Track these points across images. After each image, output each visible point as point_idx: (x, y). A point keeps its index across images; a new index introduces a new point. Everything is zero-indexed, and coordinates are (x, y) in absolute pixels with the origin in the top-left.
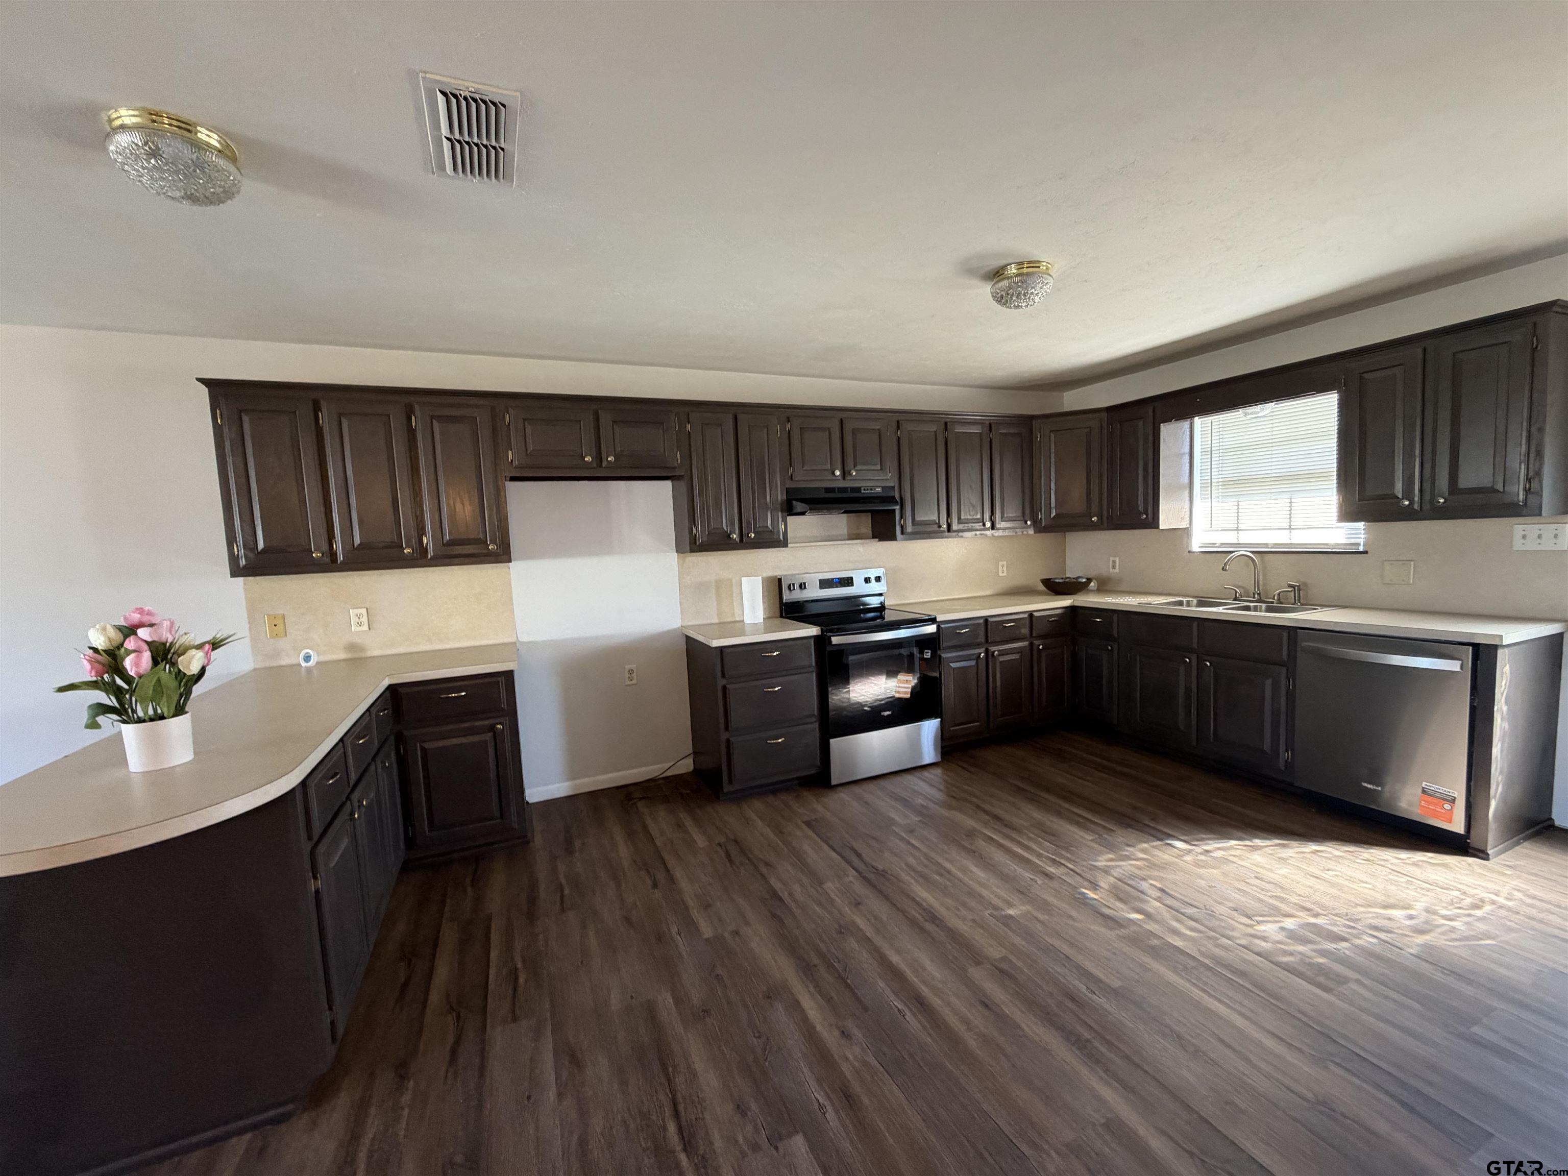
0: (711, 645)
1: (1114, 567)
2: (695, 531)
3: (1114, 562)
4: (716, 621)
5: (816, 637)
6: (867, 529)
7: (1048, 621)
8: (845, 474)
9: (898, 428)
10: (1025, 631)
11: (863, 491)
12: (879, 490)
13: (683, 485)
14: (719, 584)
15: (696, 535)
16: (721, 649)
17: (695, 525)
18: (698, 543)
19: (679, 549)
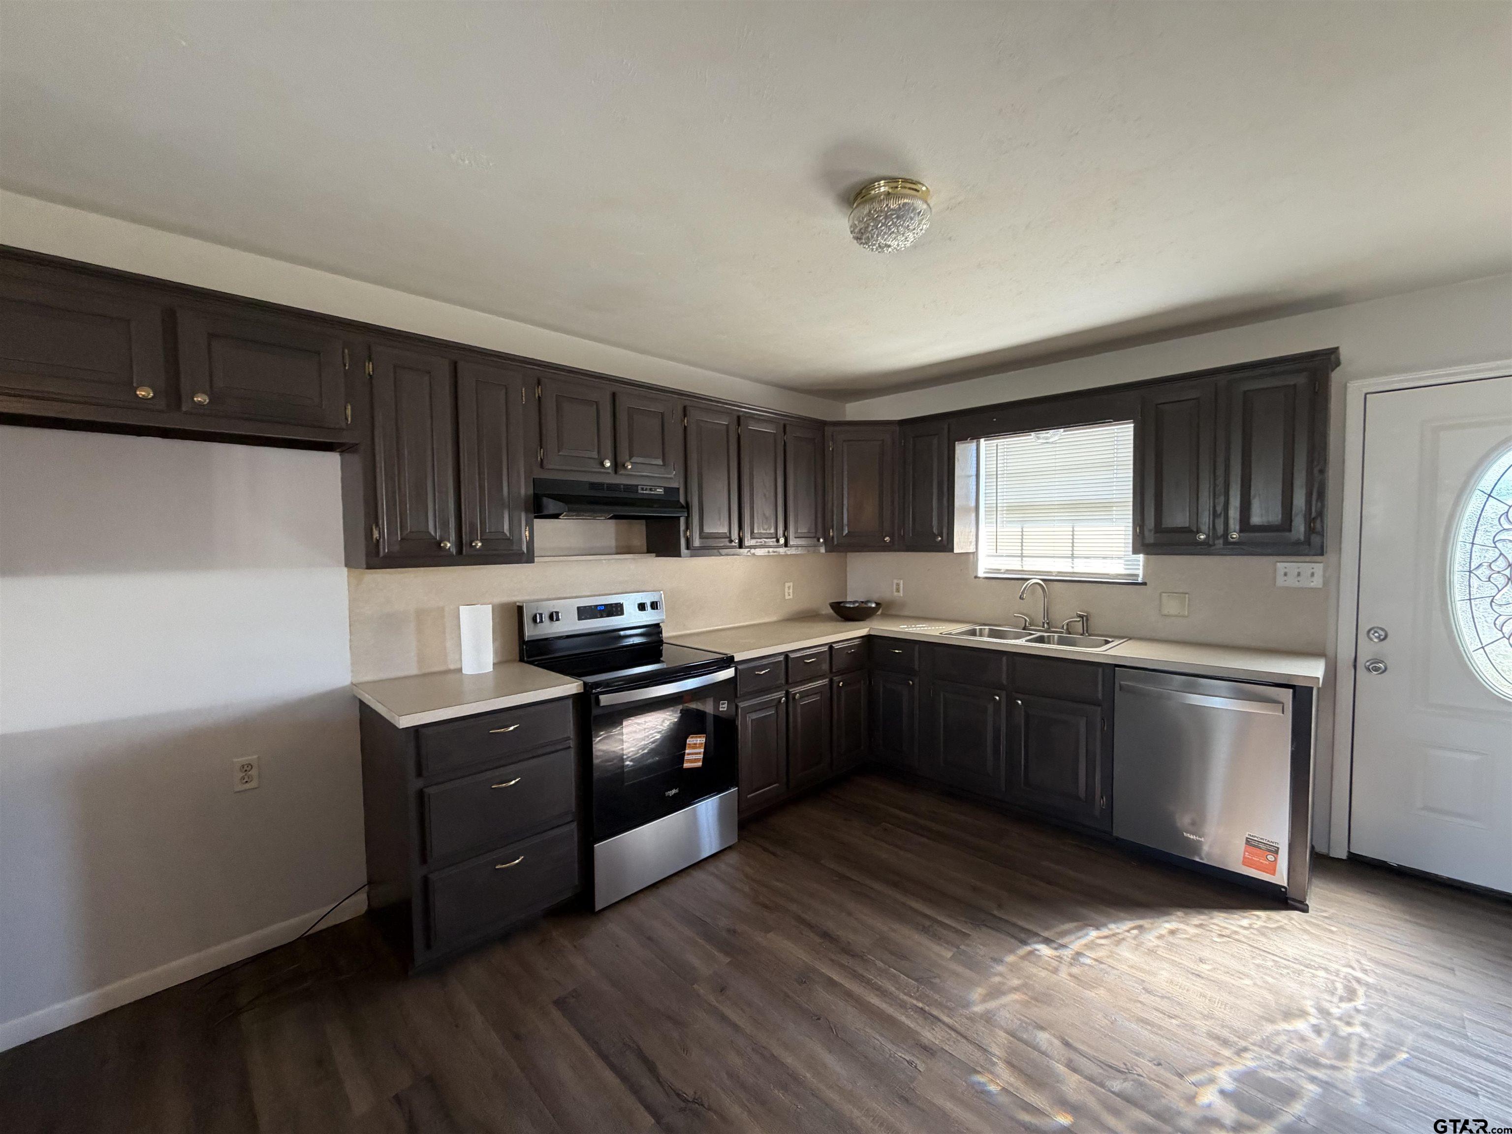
0: (397, 726)
1: (898, 590)
2: (376, 535)
3: (898, 585)
4: (414, 671)
5: (575, 697)
6: (639, 539)
7: (847, 653)
8: (617, 466)
9: (685, 415)
10: (825, 667)
11: (640, 491)
12: (660, 491)
13: (355, 460)
14: (420, 615)
15: (378, 541)
16: (417, 731)
17: (377, 525)
18: (381, 554)
19: (349, 563)
